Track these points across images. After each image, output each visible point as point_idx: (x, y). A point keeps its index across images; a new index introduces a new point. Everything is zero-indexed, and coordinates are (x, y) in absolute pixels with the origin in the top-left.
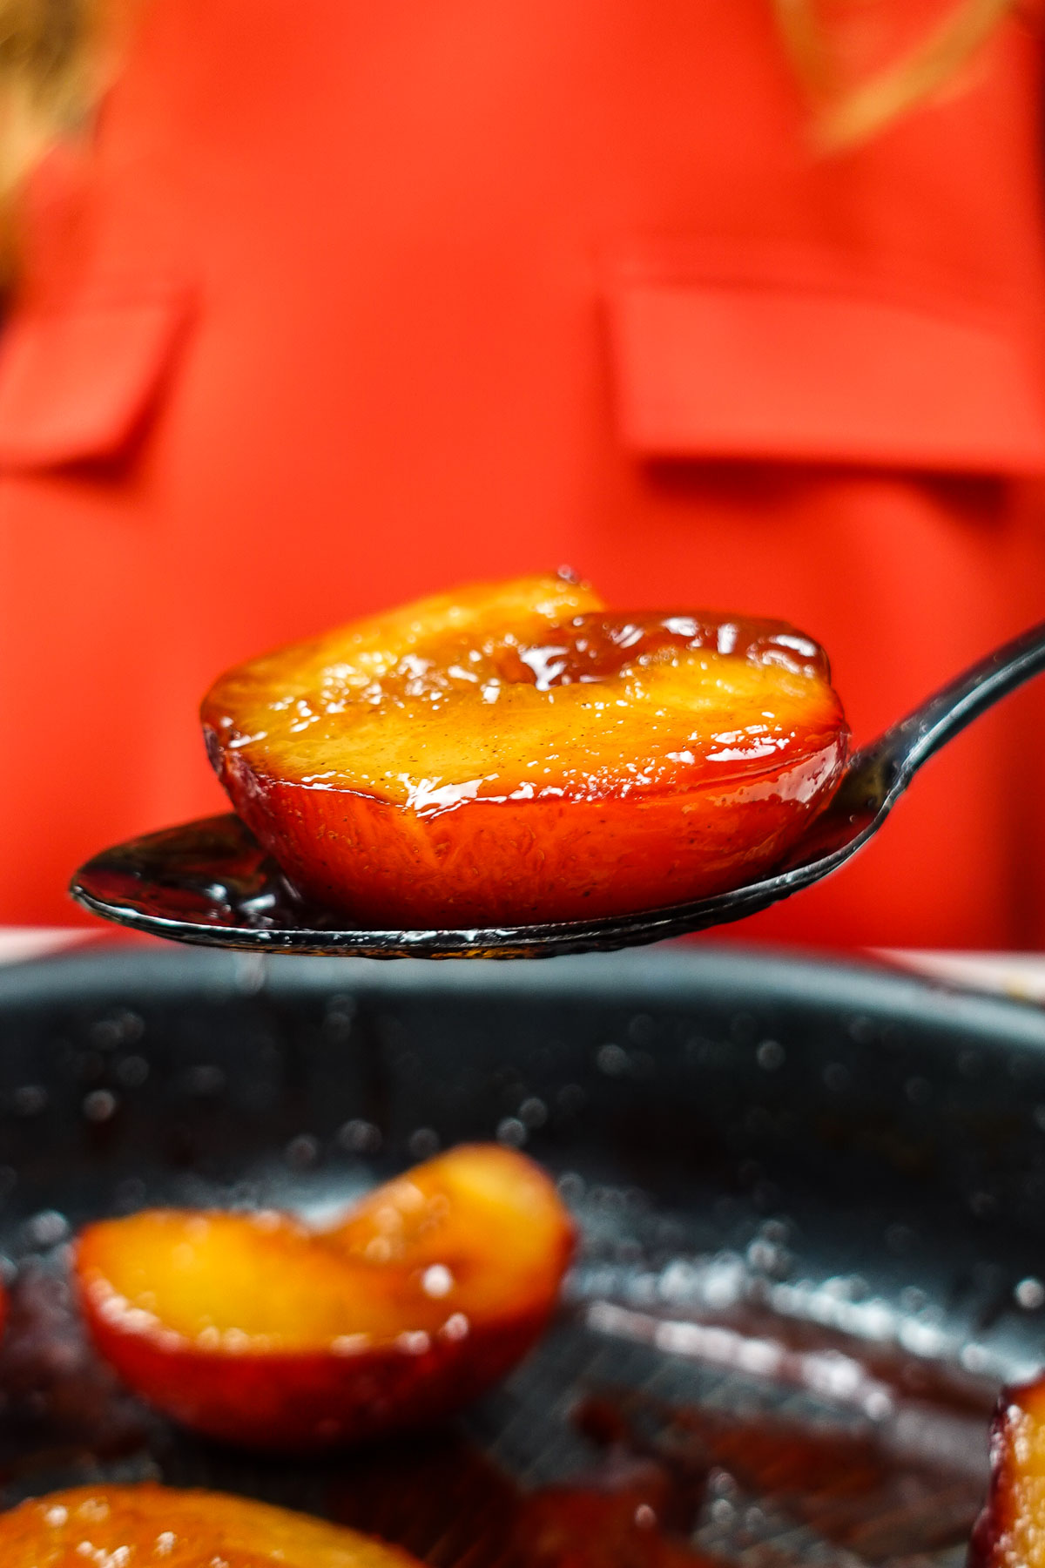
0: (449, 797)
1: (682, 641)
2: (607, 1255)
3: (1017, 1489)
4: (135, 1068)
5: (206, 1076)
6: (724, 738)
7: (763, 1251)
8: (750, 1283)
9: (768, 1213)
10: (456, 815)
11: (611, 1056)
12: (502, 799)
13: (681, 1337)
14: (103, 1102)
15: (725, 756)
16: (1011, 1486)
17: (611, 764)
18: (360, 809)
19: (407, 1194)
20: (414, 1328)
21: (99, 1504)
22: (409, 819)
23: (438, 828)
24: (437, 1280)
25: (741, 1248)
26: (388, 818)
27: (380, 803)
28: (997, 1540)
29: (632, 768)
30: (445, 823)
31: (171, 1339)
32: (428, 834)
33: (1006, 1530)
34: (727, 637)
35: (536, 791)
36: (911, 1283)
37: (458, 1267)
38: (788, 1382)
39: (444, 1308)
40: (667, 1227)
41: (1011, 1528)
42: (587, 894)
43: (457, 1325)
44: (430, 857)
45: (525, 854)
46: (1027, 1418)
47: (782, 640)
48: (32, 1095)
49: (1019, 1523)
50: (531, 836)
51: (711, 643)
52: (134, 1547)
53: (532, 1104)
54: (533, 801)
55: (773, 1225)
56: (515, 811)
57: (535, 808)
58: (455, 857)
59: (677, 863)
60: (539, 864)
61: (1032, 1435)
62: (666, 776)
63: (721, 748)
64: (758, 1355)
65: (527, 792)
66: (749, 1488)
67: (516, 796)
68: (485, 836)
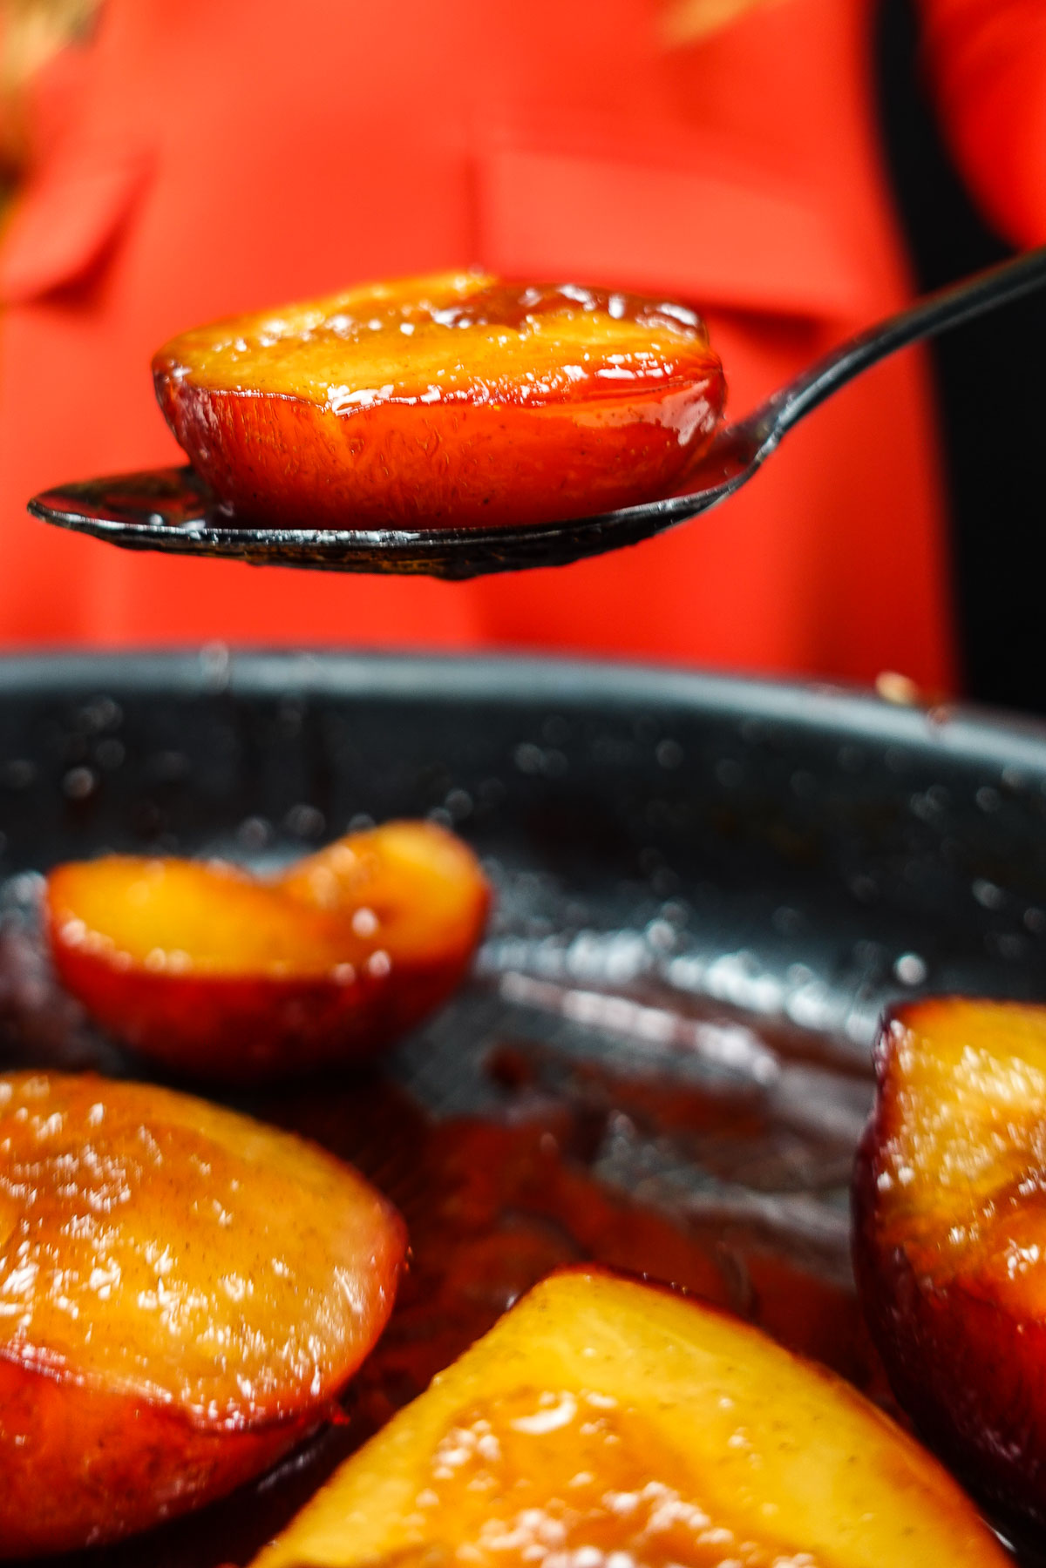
0: (366, 398)
1: (577, 305)
2: (519, 931)
3: (902, 1097)
4: (112, 752)
5: (173, 761)
6: (616, 359)
7: (660, 931)
8: (649, 960)
9: (664, 898)
10: (370, 413)
11: (529, 756)
12: (412, 401)
13: (586, 1007)
14: (83, 780)
15: (617, 373)
16: (896, 1094)
17: (511, 373)
18: (285, 414)
19: (344, 857)
20: (341, 961)
21: (41, 1083)
22: (328, 419)
23: (354, 425)
24: (365, 922)
25: (640, 927)
26: (308, 417)
27: (302, 406)
28: (884, 1144)
29: (530, 377)
30: (361, 421)
31: (124, 959)
32: (344, 432)
33: (891, 1136)
34: (616, 308)
35: (443, 395)
36: (798, 961)
37: (384, 914)
38: (683, 1048)
39: (370, 947)
40: (575, 908)
41: (897, 1135)
42: (486, 502)
43: (379, 962)
44: (346, 459)
45: (431, 456)
46: (910, 1033)
47: (666, 309)
48: (23, 769)
49: (904, 1129)
50: (437, 437)
51: (603, 308)
52: (66, 1115)
53: (457, 796)
54: (440, 402)
55: (670, 907)
56: (421, 412)
57: (441, 409)
58: (367, 457)
59: (572, 475)
60: (444, 466)
61: (917, 1046)
62: (560, 386)
63: (611, 366)
64: (654, 1024)
65: (433, 395)
66: (645, 1129)
67: (426, 399)
68: (397, 437)
